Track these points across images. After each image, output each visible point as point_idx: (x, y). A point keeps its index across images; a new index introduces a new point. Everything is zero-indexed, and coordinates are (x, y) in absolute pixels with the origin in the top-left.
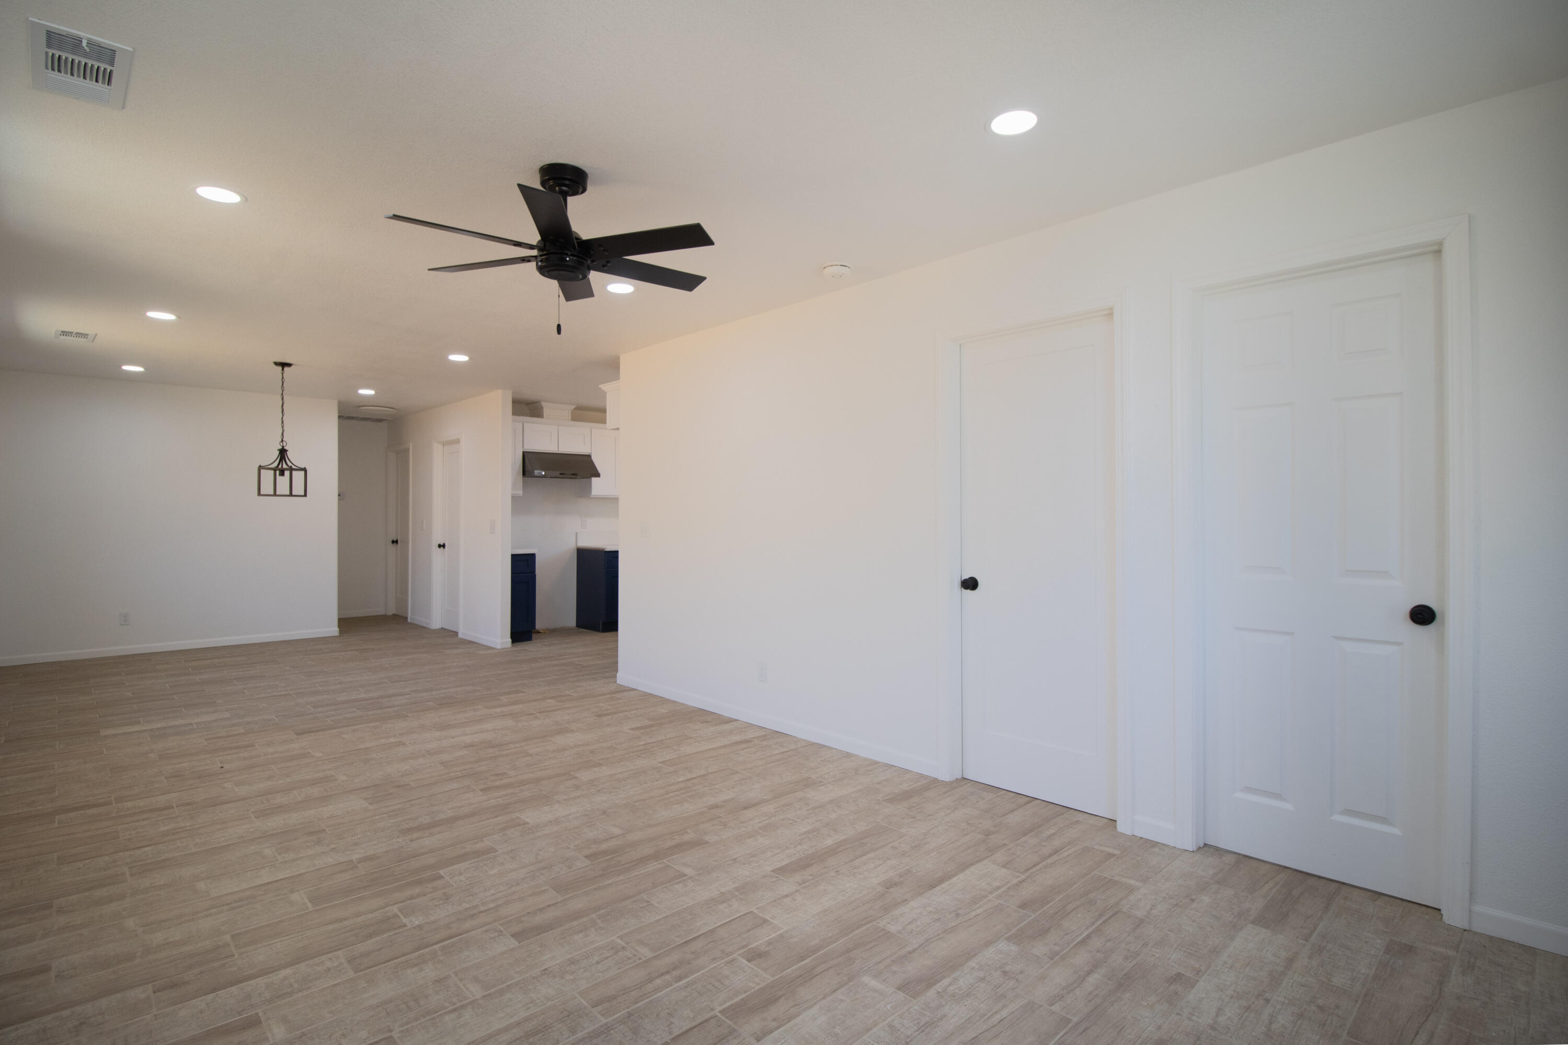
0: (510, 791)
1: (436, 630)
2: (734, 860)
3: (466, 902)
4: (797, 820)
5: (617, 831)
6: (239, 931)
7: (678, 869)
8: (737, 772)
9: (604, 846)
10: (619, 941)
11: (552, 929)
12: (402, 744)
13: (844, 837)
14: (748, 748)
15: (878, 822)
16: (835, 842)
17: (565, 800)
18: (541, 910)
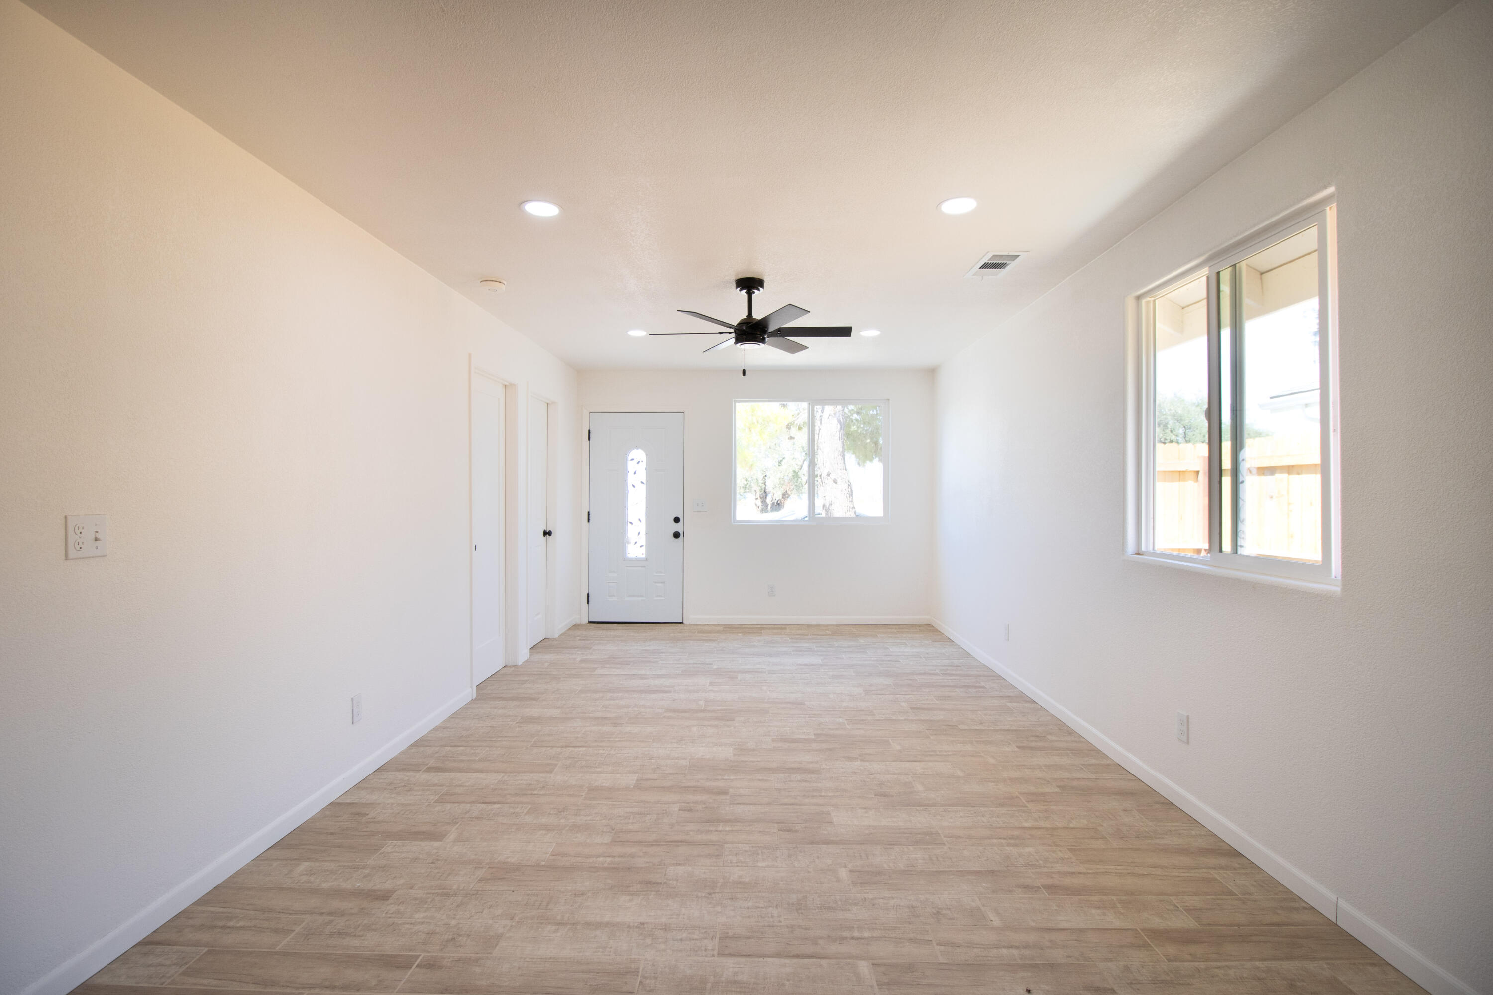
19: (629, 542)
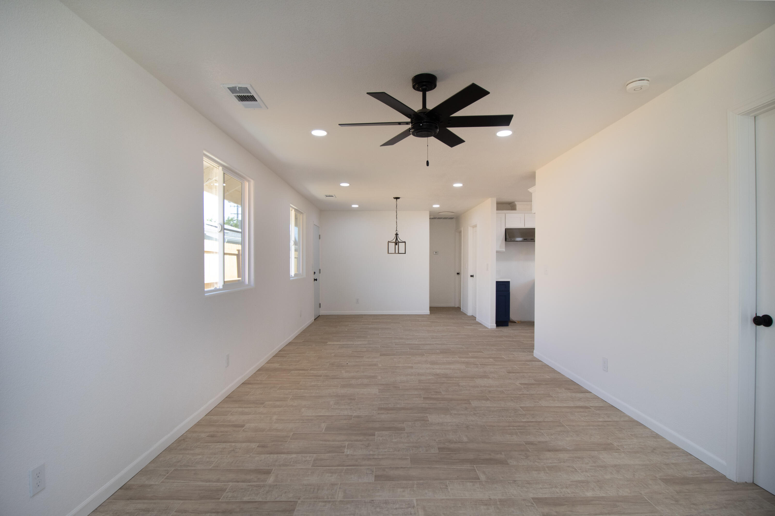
0: (434, 402)
1: (470, 316)
2: (515, 481)
3: (372, 451)
4: (578, 471)
5: (465, 439)
6: (297, 432)
7: (478, 474)
8: (563, 426)
9: (452, 446)
10: (415, 501)
11: (393, 481)
12: (412, 367)
13: (604, 495)
14: (583, 412)
15: (641, 494)
16: (594, 496)
17: (455, 414)
18: (397, 468)
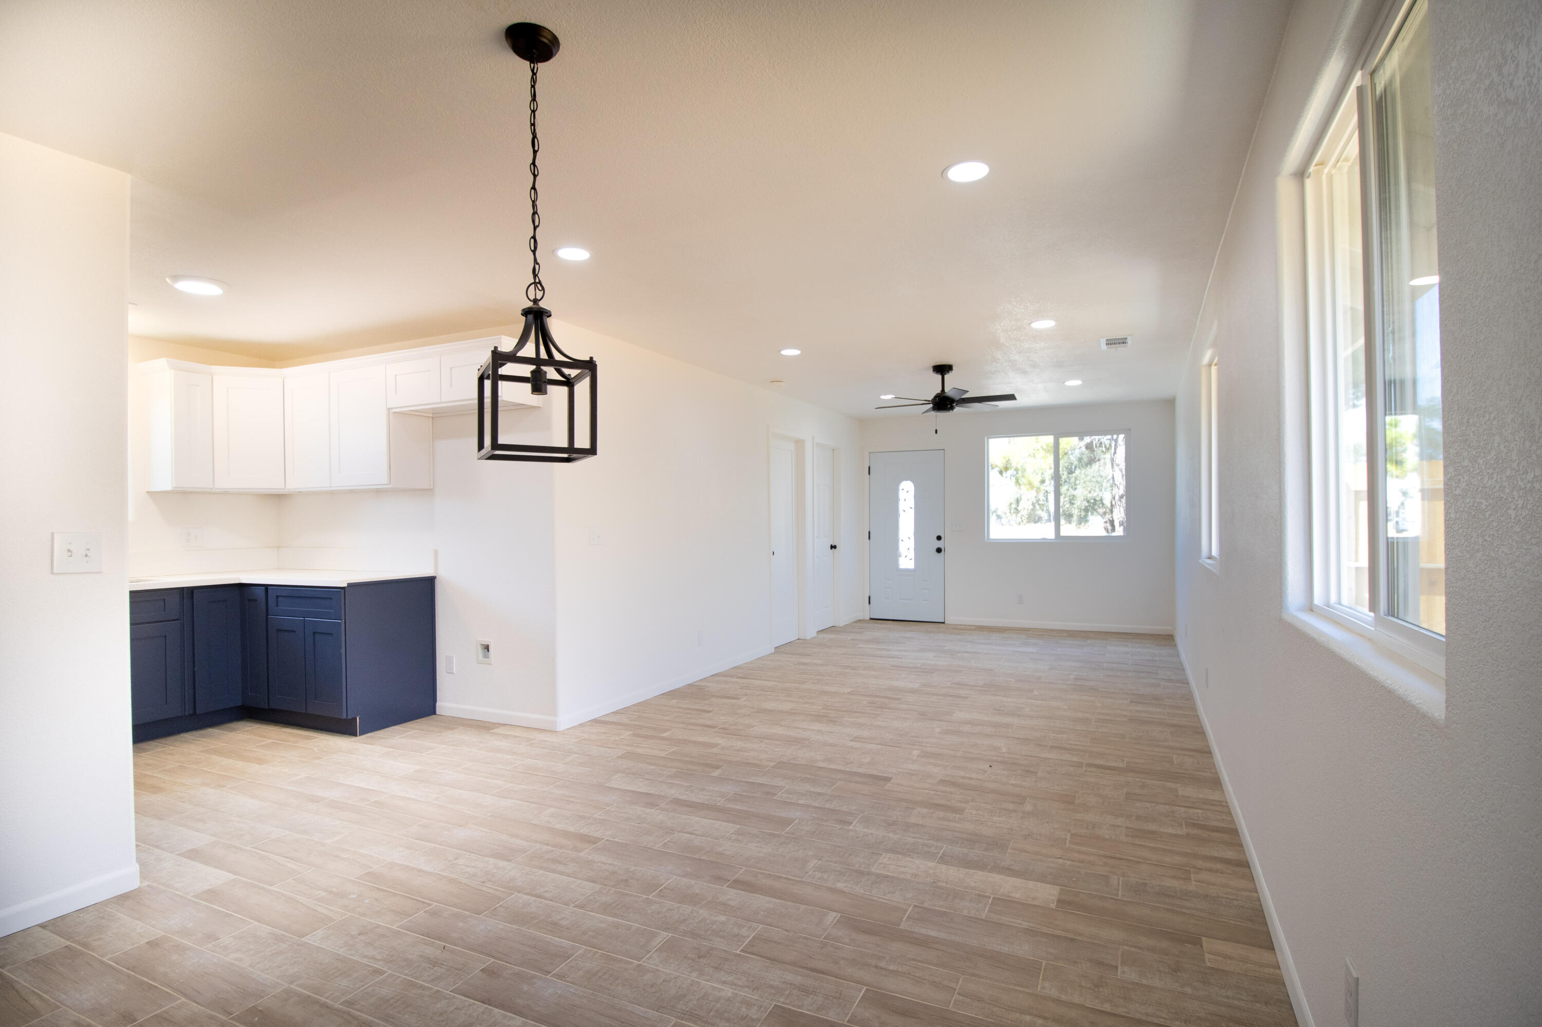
19: (900, 556)
